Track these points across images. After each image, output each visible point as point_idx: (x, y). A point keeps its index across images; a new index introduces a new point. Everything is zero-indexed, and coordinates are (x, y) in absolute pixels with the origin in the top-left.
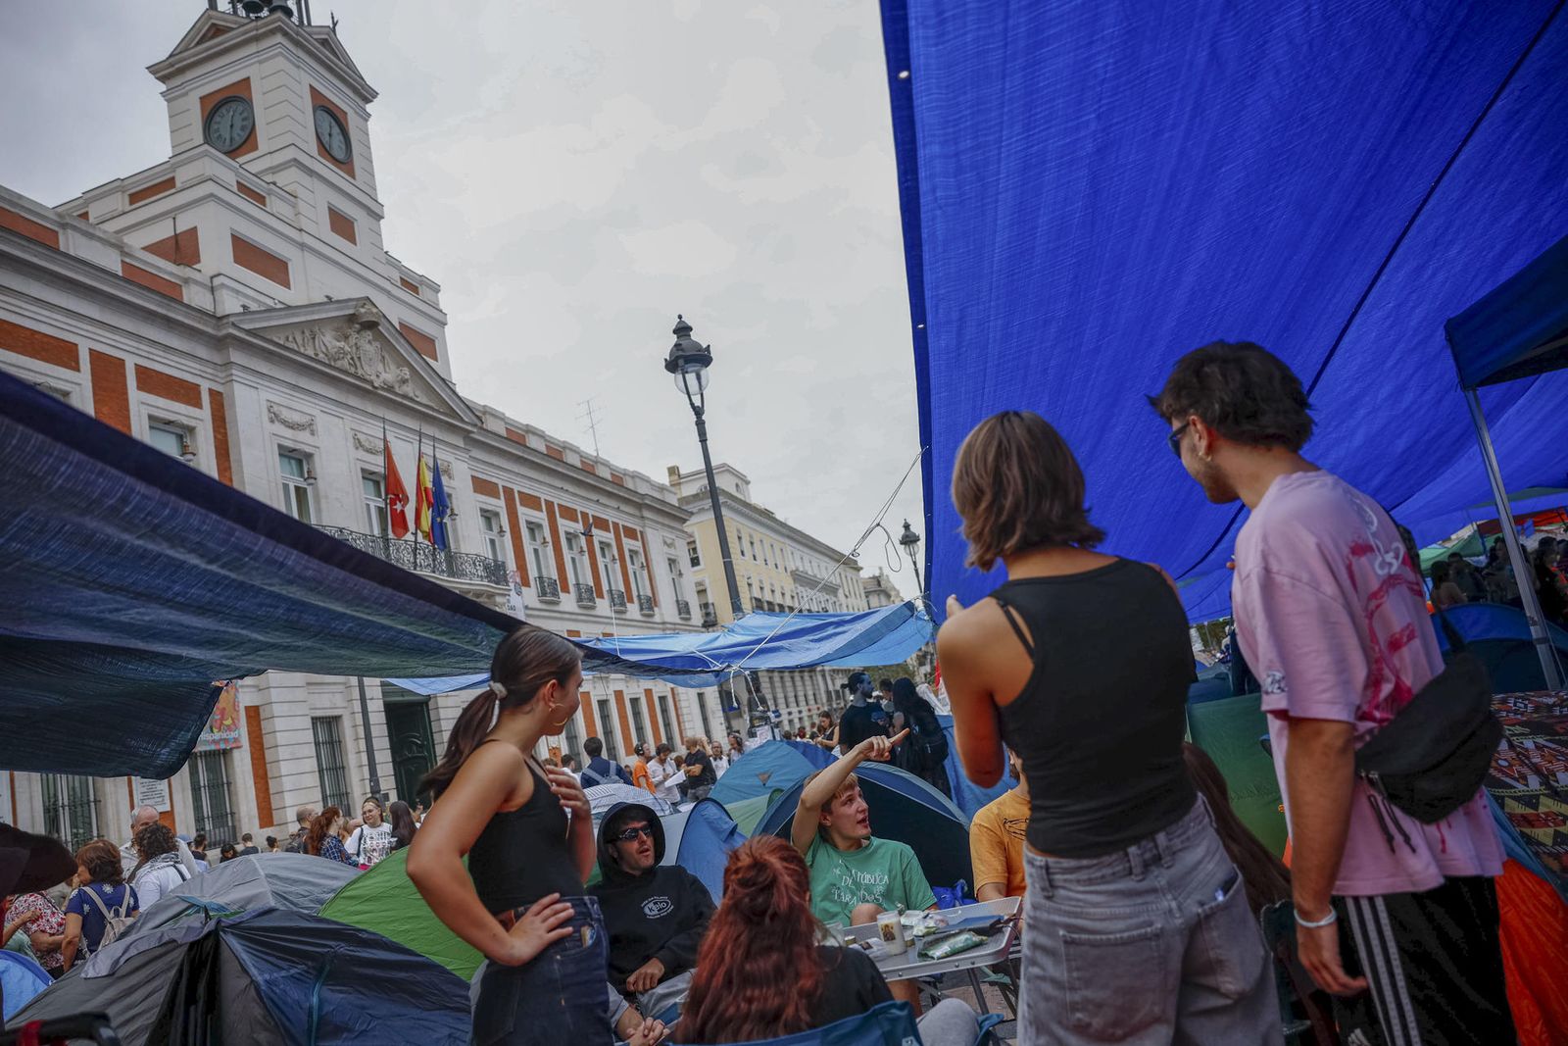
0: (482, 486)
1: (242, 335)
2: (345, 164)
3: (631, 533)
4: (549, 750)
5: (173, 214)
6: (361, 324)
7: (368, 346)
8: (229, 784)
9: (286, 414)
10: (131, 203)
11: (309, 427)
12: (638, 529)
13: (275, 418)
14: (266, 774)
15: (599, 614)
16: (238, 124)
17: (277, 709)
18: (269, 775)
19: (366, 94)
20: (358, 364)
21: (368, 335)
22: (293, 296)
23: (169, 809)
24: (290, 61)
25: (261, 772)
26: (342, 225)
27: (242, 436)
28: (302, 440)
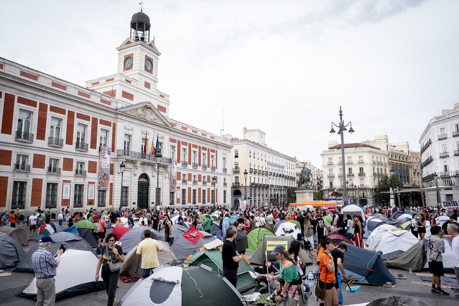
0: (172, 140)
1: (121, 113)
2: (150, 71)
3: (213, 151)
4: (177, 199)
5: (113, 86)
6: (147, 107)
7: (148, 112)
8: (105, 196)
9: (127, 127)
10: (107, 82)
11: (132, 130)
12: (216, 150)
13: (125, 128)
14: (112, 196)
15: (198, 170)
16: (130, 63)
17: (115, 184)
18: (113, 196)
19: (158, 54)
20: (145, 116)
21: (148, 110)
22: (133, 103)
23: (93, 199)
24: (142, 50)
25: (111, 195)
26: (147, 85)
27: (117, 132)
28: (130, 133)
